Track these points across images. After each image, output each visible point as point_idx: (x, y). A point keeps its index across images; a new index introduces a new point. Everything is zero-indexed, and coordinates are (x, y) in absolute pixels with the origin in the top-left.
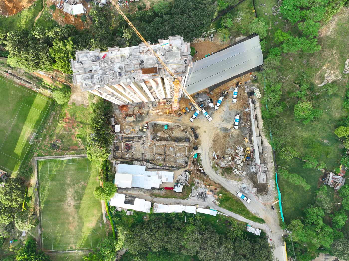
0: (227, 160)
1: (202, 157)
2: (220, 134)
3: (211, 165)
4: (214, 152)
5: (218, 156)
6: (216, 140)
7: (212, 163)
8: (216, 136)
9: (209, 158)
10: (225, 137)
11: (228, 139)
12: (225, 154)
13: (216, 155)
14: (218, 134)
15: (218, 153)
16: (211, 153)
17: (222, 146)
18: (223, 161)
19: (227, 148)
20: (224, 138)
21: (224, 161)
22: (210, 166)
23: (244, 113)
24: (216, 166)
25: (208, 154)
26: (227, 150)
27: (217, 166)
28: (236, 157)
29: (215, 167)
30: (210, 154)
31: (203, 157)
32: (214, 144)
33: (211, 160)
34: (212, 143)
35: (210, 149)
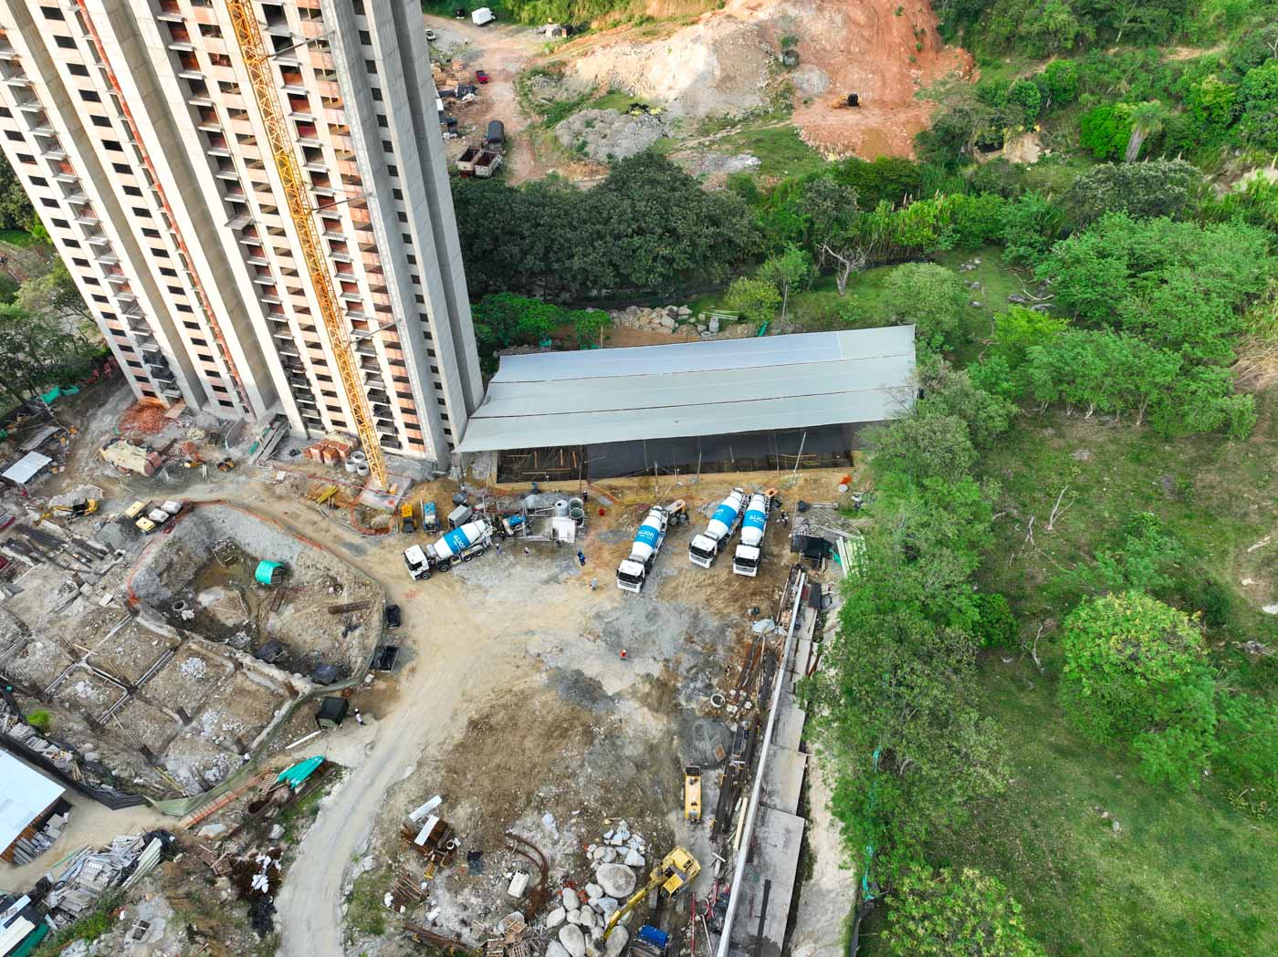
0: (487, 895)
1: (333, 798)
2: (536, 702)
3: (356, 873)
4: (436, 801)
5: (442, 831)
6: (491, 728)
7: (368, 863)
8: (505, 707)
9: (378, 821)
10: (558, 731)
11: (571, 752)
12: (500, 841)
13: (433, 821)
14: (524, 697)
15: (461, 815)
16: (413, 790)
17: (509, 782)
18: (455, 888)
19: (541, 807)
20: (549, 735)
21: (467, 895)
22: (346, 873)
23: (740, 641)
24: (388, 899)
25: (390, 792)
26: (529, 818)
27: (397, 902)
28: (569, 896)
29: (374, 902)
30: (401, 800)
31: (341, 794)
32: (462, 747)
33: (377, 842)
34: (458, 736)
35: (420, 764)
